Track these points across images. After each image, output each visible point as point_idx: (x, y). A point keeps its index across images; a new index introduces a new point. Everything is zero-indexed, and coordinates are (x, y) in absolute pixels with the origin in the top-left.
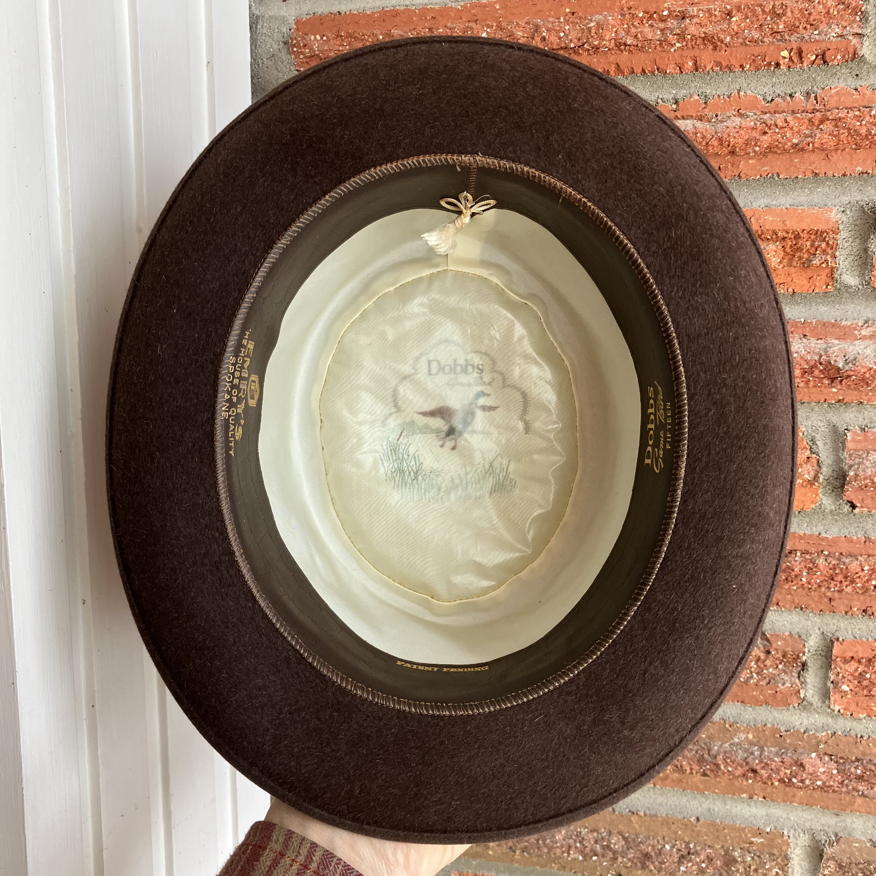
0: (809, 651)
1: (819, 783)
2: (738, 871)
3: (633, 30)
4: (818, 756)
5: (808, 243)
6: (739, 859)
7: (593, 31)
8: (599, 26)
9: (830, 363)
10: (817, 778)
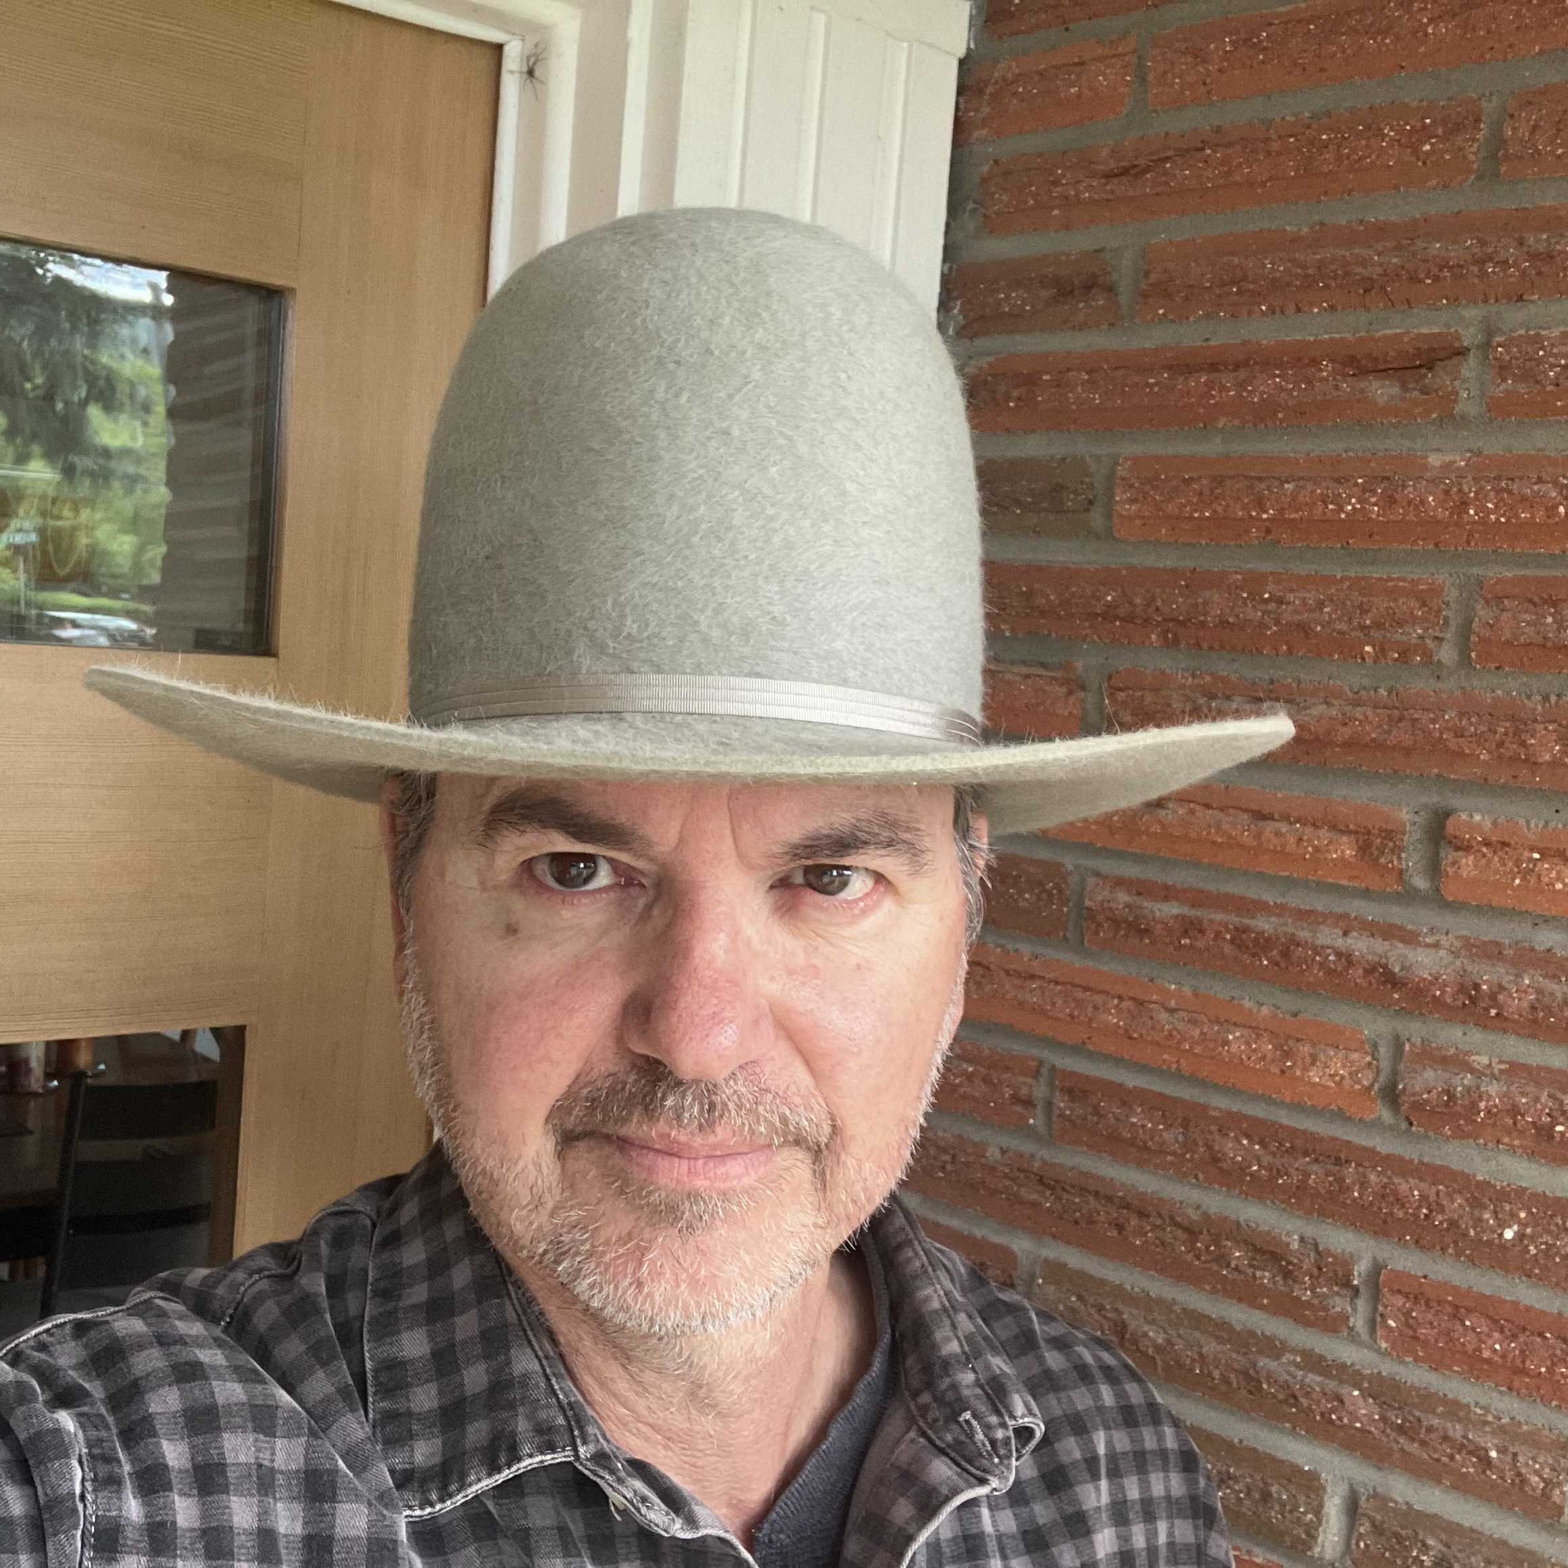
0: (1360, 1274)
1: (1358, 1425)
2: (1272, 1508)
3: (1237, 610)
4: (1362, 1394)
5: (1379, 841)
6: (1275, 1495)
7: (1200, 608)
8: (1205, 603)
9: (1387, 965)
10: (1358, 1419)
